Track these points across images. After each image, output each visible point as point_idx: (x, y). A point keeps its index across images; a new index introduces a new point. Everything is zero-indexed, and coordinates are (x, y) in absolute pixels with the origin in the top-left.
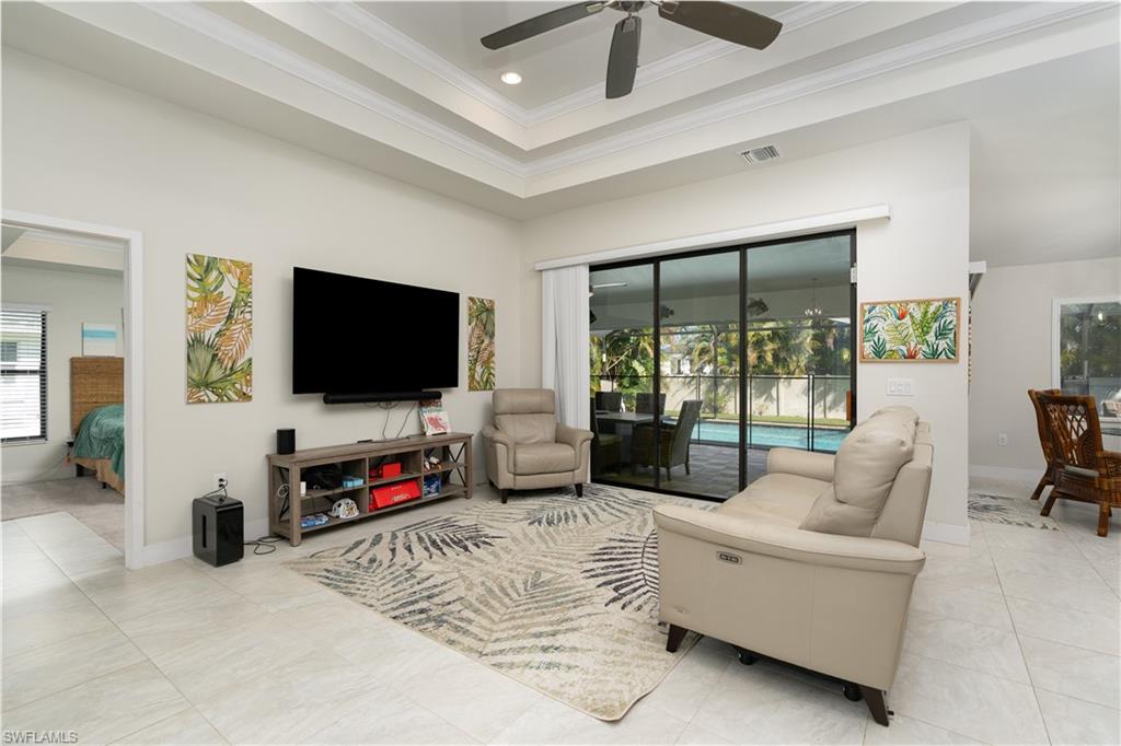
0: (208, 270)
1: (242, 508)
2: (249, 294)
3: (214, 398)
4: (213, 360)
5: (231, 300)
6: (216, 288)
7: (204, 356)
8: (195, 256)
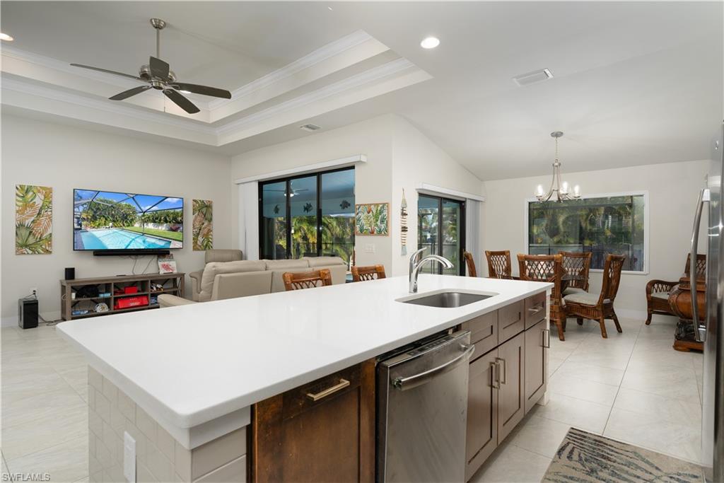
0: (27, 192)
1: (37, 304)
2: (50, 202)
3: (30, 252)
4: (30, 234)
5: (40, 206)
6: (32, 200)
7: (24, 233)
8: (20, 186)
